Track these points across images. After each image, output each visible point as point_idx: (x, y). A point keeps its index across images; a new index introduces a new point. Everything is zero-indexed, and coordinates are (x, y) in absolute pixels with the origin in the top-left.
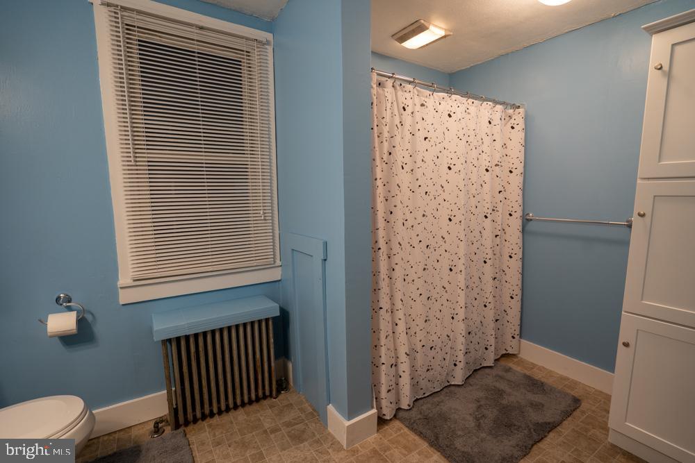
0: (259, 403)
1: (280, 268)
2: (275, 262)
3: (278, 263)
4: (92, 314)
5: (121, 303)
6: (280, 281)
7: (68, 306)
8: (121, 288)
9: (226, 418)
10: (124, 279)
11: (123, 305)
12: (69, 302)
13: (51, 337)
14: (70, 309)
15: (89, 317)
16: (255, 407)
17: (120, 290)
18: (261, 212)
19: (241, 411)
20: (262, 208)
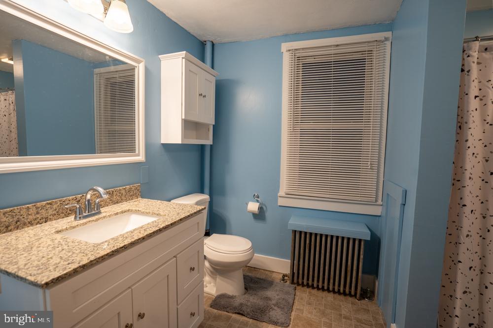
0: (346, 297)
1: (381, 207)
2: (376, 201)
3: (380, 202)
4: (266, 207)
5: (279, 204)
6: (379, 216)
7: (257, 200)
8: (280, 197)
9: (320, 294)
10: (282, 193)
11: (280, 206)
12: (258, 198)
13: (249, 212)
14: (258, 201)
15: (264, 208)
16: (342, 297)
17: (279, 198)
18: (369, 163)
19: (331, 295)
20: (370, 160)
